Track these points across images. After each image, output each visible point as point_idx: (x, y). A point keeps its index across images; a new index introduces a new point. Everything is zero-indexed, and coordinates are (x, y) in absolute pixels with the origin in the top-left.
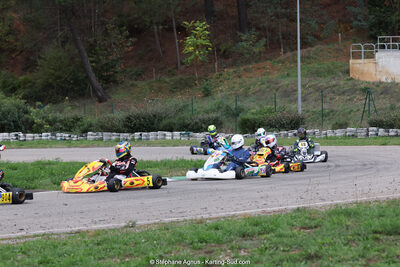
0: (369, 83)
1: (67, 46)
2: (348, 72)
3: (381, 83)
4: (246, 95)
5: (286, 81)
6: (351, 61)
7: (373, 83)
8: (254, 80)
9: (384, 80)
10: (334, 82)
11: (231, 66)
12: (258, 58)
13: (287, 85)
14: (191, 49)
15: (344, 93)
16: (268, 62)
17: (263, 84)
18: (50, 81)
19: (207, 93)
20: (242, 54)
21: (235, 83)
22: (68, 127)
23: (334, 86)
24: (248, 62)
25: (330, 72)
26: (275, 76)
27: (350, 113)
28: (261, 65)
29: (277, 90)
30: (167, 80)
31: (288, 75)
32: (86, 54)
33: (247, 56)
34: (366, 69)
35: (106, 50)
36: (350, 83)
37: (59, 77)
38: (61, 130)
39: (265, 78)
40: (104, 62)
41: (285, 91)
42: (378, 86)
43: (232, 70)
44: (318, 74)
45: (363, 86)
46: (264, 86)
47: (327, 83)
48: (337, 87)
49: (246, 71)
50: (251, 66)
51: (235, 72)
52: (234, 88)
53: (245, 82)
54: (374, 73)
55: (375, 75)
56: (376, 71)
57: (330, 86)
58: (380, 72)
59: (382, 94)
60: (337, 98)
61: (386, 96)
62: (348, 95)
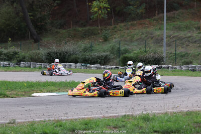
1: (15, 5)
4: (131, 41)
5: (158, 33)
8: (137, 31)
10: (189, 35)
11: (122, 22)
12: (141, 17)
13: (159, 35)
14: (96, 9)
15: (195, 42)
16: (147, 20)
17: (143, 34)
18: (3, 27)
19: (106, 39)
20: (130, 14)
21: (125, 33)
22: (10, 58)
23: (190, 37)
24: (133, 19)
25: (187, 28)
26: (151, 29)
28: (142, 21)
29: (152, 38)
30: (80, 29)
31: (160, 29)
32: (26, 11)
33: (133, 15)
35: (40, 8)
36: (200, 35)
37: (8, 25)
38: (5, 60)
39: (144, 31)
40: (39, 16)
41: (157, 39)
43: (122, 25)
44: (179, 29)
46: (143, 36)
47: (184, 35)
48: (191, 38)
49: (132, 25)
50: (135, 22)
51: (125, 26)
52: (123, 36)
53: (131, 32)
57: (187, 37)
60: (191, 45)
62: (198, 44)
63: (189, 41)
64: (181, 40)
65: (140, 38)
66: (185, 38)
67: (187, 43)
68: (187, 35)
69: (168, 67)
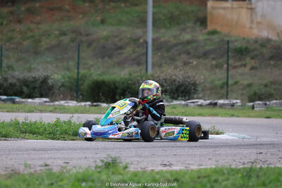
0: (248, 41)
2: (203, 22)
3: (268, 40)
6: (210, 4)
7: (256, 42)
8: (44, 27)
9: (273, 37)
10: (187, 37)
13: (107, 38)
15: (205, 55)
17: (63, 34)
21: (14, 31)
23: (189, 42)
29: (89, 45)
31: (103, 22)
34: (235, 17)
36: (216, 38)
39: (66, 25)
41: (104, 47)
42: (263, 45)
45: (238, 45)
46: (66, 39)
47: (175, 37)
48: (194, 45)
49: (31, 12)
50: (38, 5)
51: (12, 13)
52: (11, 39)
53: (31, 30)
54: (248, 25)
55: (251, 28)
56: (252, 22)
57: (182, 43)
58: (259, 23)
59: (272, 58)
60: (195, 63)
61: (279, 63)
62: (213, 59)
63: (189, 53)
64: (168, 50)
65: (59, 45)
66: (175, 45)
67: (184, 57)
68: (181, 38)
69: (233, 105)
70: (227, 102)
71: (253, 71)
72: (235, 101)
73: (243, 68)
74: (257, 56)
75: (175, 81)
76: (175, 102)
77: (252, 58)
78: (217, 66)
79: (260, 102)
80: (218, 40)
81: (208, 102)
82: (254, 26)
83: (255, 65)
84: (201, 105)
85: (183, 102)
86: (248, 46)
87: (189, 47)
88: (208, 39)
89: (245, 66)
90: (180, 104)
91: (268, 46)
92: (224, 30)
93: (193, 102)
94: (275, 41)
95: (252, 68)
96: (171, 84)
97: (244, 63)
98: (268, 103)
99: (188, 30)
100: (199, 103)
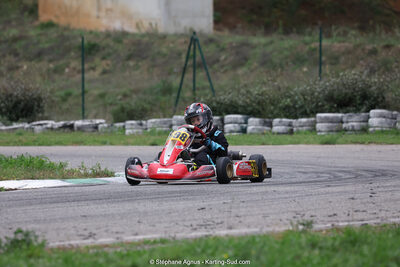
0: (96, 34)
2: (32, 11)
3: (125, 34)
7: (108, 35)
9: (130, 29)
10: (14, 32)
15: (39, 55)
23: (15, 40)
27: (64, 100)
45: (84, 41)
48: (23, 43)
54: (94, 13)
55: (98, 17)
56: (99, 9)
57: (6, 41)
58: (107, 10)
59: (129, 58)
60: (25, 67)
61: (140, 64)
62: (50, 61)
63: (16, 55)
67: (10, 59)
68: (5, 34)
69: (96, 127)
70: (87, 123)
71: (106, 76)
72: (98, 121)
73: (92, 72)
74: (109, 54)
75: (11, 95)
76: (15, 125)
77: (104, 58)
78: (56, 71)
79: (133, 122)
80: (55, 35)
81: (62, 123)
82: (103, 14)
83: (107, 68)
84: (52, 129)
85: (27, 125)
86: (97, 41)
87: (17, 46)
88: (40, 35)
89: (93, 69)
90: (23, 128)
91: (125, 41)
92: (63, 21)
93: (41, 125)
94: (134, 35)
95: (104, 72)
96: (7, 99)
97: (93, 65)
98: (144, 122)
99: (14, 23)
100: (49, 126)
